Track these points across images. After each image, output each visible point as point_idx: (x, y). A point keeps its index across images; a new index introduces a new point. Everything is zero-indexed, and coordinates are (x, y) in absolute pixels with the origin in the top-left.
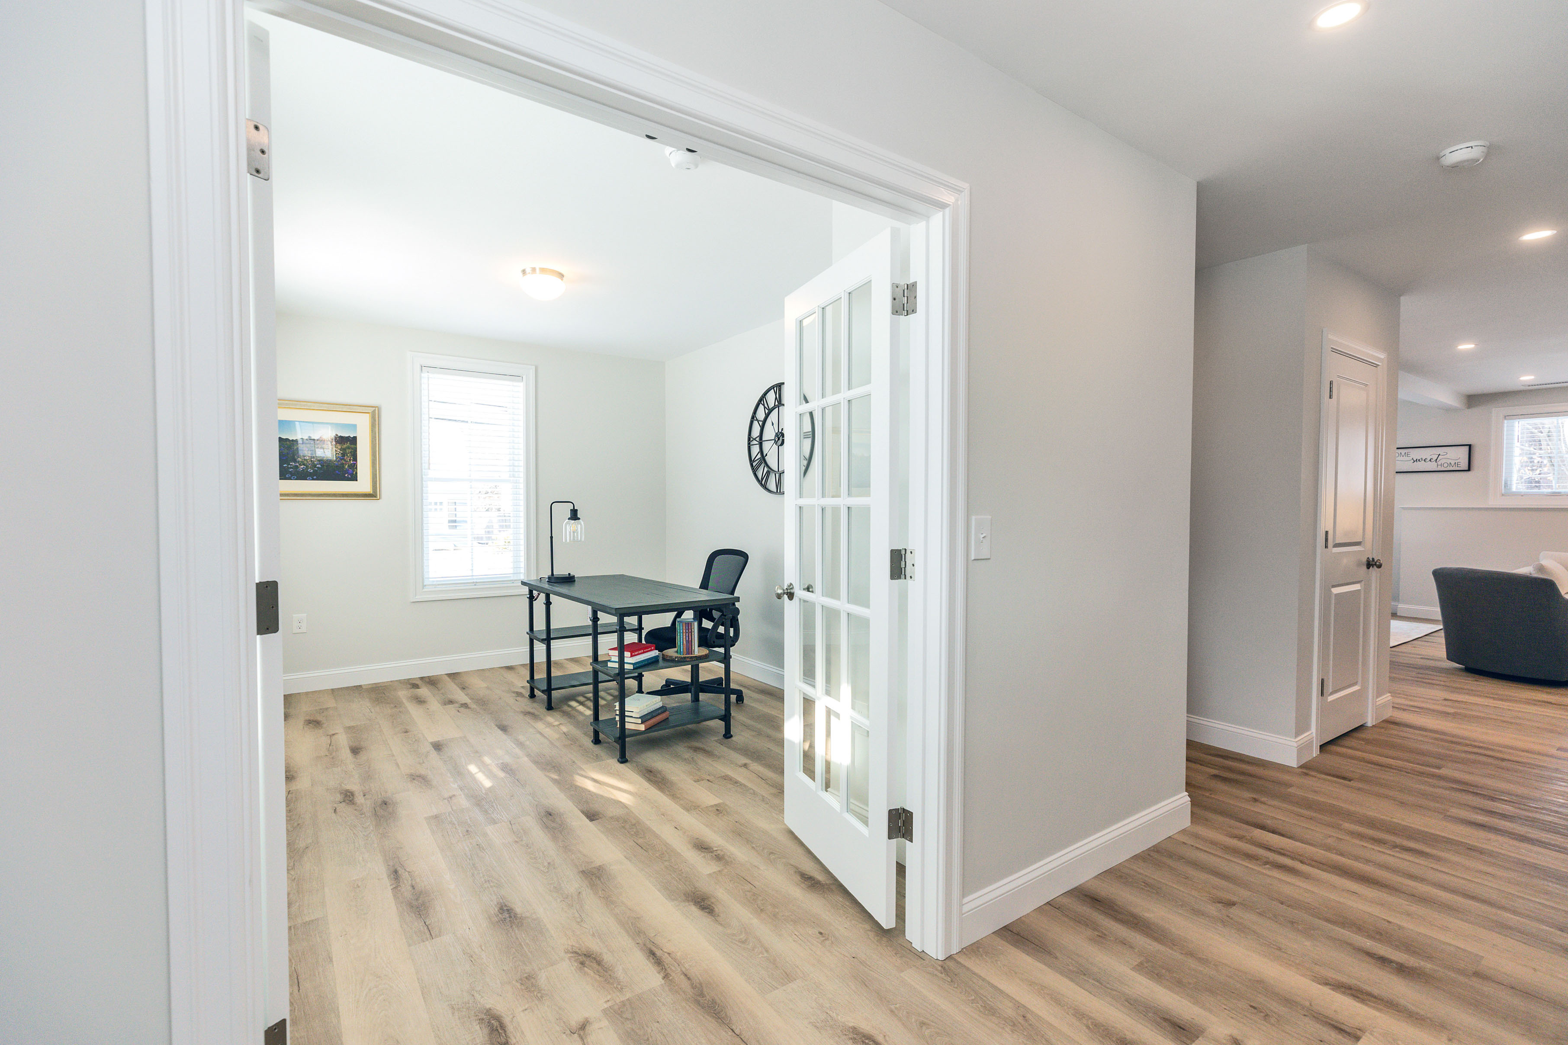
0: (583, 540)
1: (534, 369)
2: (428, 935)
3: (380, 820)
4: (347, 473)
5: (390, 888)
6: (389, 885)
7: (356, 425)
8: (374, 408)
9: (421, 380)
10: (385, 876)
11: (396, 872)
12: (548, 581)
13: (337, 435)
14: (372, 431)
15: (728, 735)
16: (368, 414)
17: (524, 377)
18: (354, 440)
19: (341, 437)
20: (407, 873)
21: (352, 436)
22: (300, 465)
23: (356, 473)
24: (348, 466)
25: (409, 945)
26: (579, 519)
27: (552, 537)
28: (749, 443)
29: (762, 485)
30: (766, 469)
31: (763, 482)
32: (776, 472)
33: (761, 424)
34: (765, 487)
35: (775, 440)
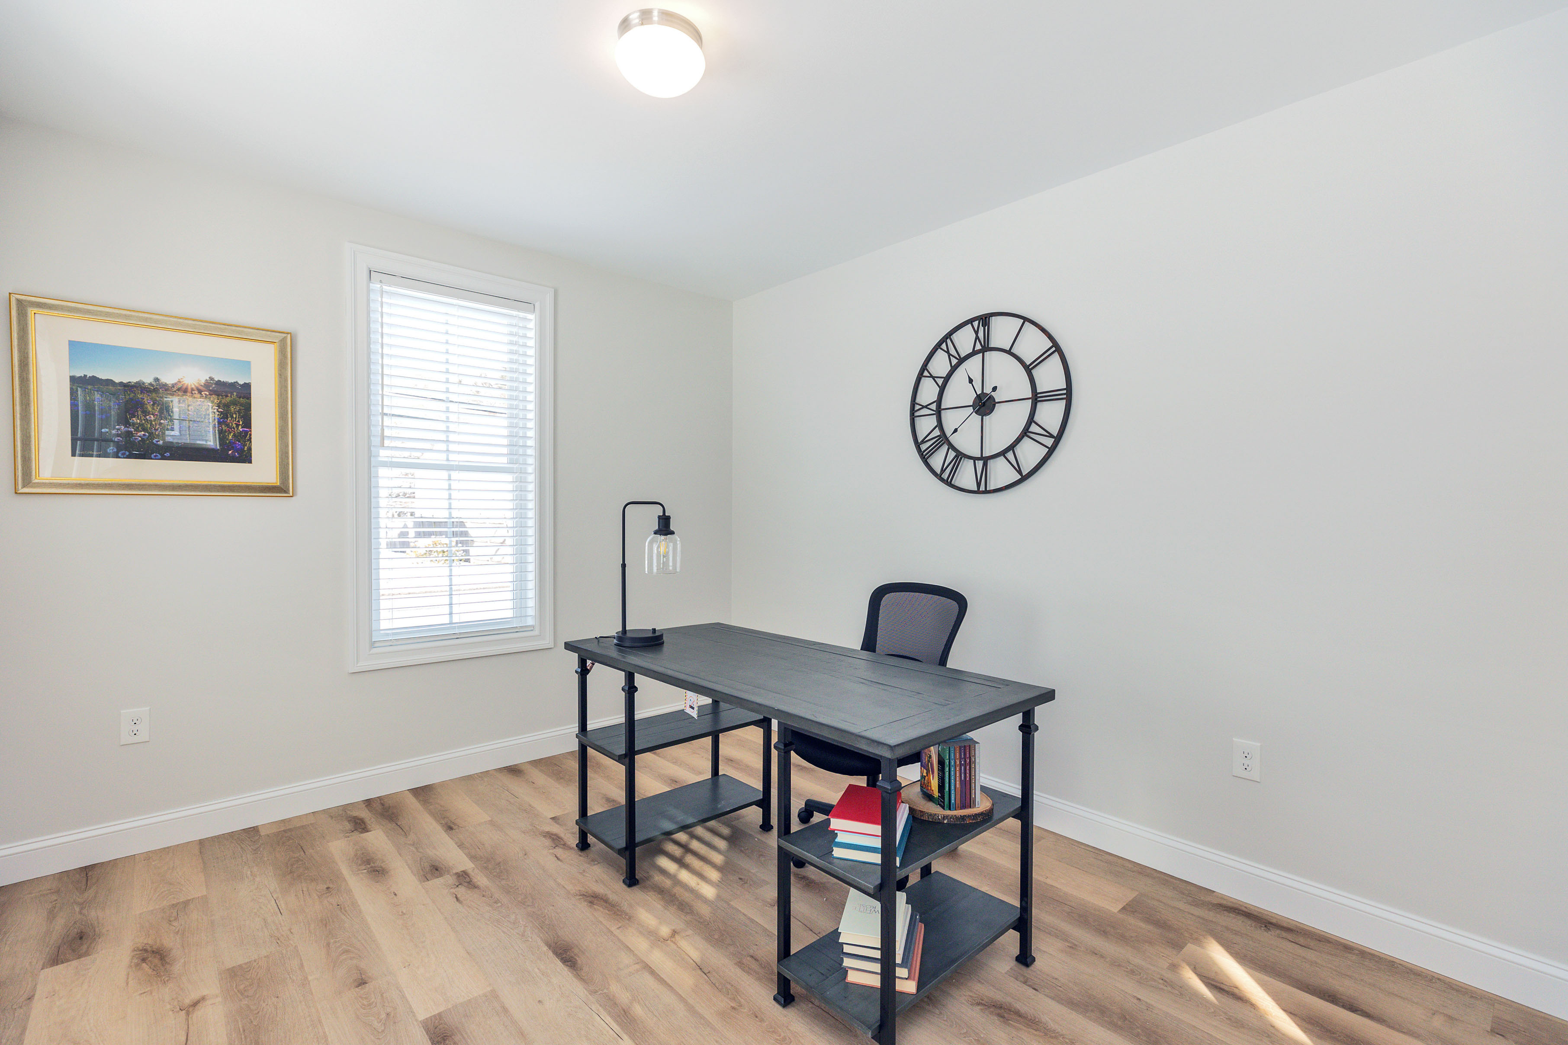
0: (678, 570)
1: (552, 294)
4: (232, 448)
7: (249, 363)
8: (285, 335)
9: (368, 295)
12: (616, 645)
13: (211, 379)
14: (280, 375)
15: (1025, 958)
16: (272, 346)
17: (537, 305)
18: (245, 391)
19: (219, 383)
21: (241, 382)
22: (137, 430)
23: (250, 449)
24: (234, 435)
26: (672, 533)
27: (624, 566)
28: (913, 411)
29: (942, 480)
30: (952, 454)
31: (945, 476)
32: (975, 459)
33: (940, 381)
34: (949, 483)
35: (973, 406)
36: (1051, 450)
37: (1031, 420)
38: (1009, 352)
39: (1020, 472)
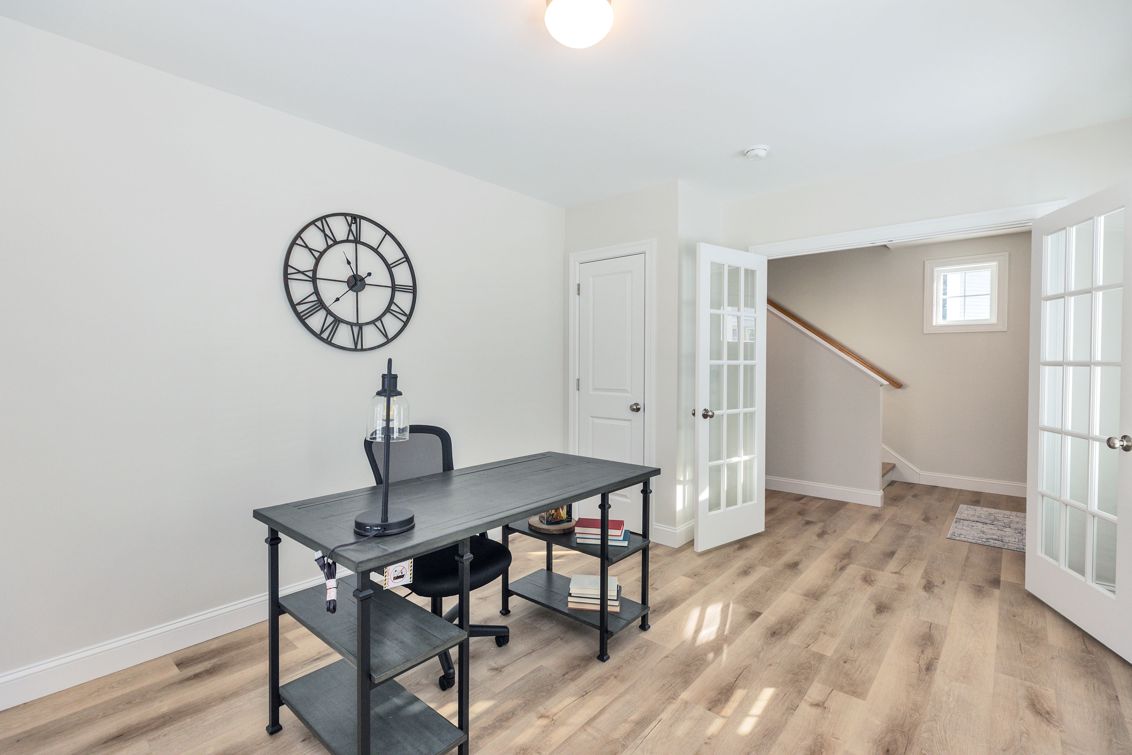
2: (933, 625)
3: (909, 730)
5: (940, 661)
6: (939, 664)
10: (938, 671)
11: (928, 669)
20: (920, 663)
25: (946, 627)
28: (286, 274)
29: (322, 339)
30: (330, 319)
31: (325, 335)
32: (351, 324)
33: (317, 255)
34: (328, 342)
35: (348, 282)
36: (406, 324)
37: (392, 302)
38: (376, 251)
39: (386, 336)
